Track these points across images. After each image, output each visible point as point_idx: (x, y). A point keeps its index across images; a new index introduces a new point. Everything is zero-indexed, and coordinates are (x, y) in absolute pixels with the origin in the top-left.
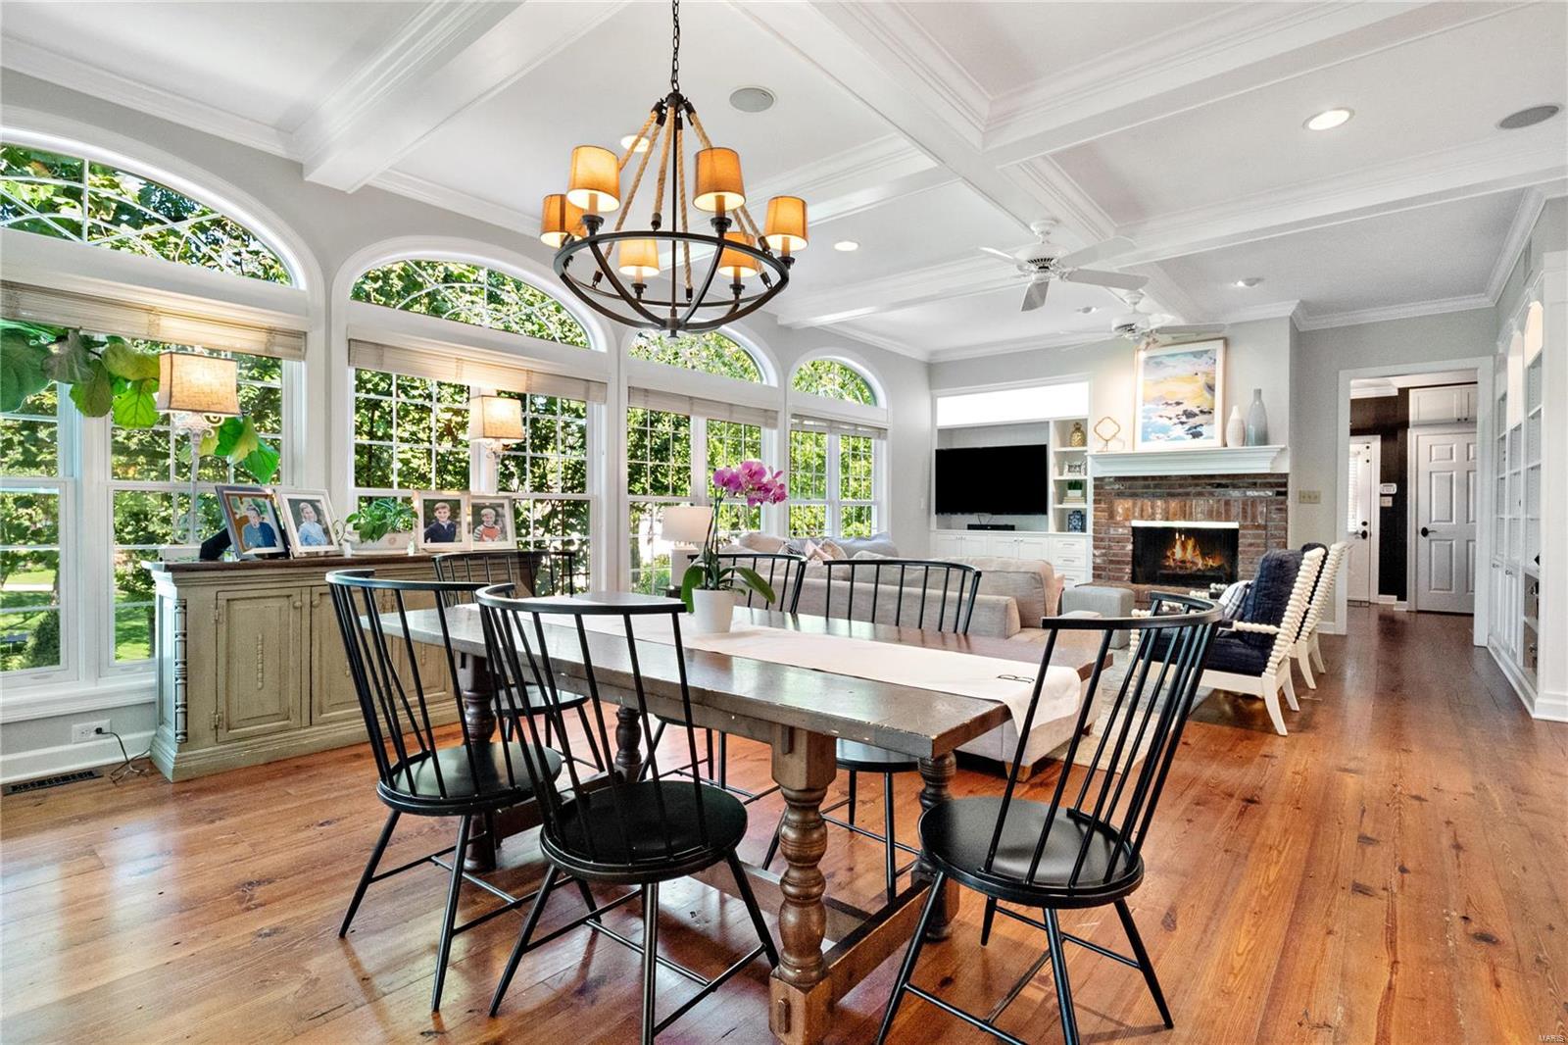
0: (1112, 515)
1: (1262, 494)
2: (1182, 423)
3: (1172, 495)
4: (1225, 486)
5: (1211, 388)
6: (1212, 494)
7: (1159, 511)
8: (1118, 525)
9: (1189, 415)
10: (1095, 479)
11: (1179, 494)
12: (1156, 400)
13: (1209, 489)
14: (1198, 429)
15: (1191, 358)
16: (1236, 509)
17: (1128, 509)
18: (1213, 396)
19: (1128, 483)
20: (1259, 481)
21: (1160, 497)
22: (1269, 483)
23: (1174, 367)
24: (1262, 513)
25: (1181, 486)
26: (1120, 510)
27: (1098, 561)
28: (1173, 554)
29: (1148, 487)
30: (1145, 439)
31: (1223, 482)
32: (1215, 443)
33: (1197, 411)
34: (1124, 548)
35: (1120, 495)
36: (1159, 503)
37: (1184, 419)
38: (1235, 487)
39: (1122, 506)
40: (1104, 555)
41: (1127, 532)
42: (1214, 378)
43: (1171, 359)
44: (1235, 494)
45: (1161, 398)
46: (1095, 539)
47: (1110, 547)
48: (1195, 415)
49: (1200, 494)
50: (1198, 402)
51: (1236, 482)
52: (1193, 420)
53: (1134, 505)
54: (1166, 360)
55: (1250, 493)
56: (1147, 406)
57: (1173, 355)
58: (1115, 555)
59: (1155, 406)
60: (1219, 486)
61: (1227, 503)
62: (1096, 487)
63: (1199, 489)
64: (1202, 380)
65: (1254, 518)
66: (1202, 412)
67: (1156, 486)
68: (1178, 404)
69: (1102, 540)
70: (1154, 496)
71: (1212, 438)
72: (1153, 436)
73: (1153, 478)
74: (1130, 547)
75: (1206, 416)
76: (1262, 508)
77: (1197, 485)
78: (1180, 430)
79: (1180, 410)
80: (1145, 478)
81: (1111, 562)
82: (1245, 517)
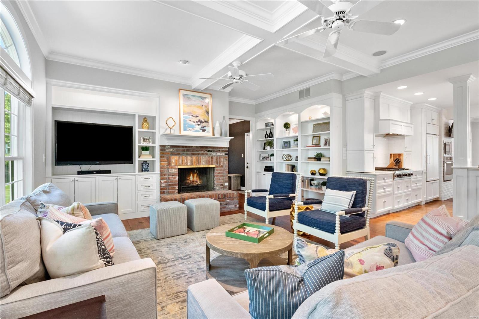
0: (169, 163)
1: (221, 154)
2: (199, 125)
3: (193, 154)
4: (211, 151)
5: (208, 113)
6: (207, 154)
7: (189, 161)
8: (172, 168)
9: (201, 122)
10: (161, 146)
11: (196, 154)
12: (189, 113)
13: (206, 152)
14: (204, 128)
15: (200, 99)
16: (215, 160)
17: (177, 160)
18: (208, 116)
19: (176, 149)
20: (220, 150)
21: (189, 155)
22: (224, 150)
23: (195, 101)
24: (222, 161)
25: (196, 151)
26: (173, 161)
27: (163, 185)
28: (190, 179)
29: (184, 151)
30: (185, 130)
31: (210, 149)
32: (210, 134)
33: (203, 120)
34: (175, 178)
35: (173, 154)
36: (189, 158)
37: (199, 123)
38: (214, 152)
39: (174, 159)
40: (166, 182)
41: (177, 171)
42: (208, 109)
43: (193, 97)
44: (214, 154)
45: (190, 113)
46: (161, 175)
47: (169, 178)
48: (203, 122)
49: (203, 154)
50: (203, 117)
51: (214, 150)
52: (202, 124)
53: (179, 158)
54: (191, 97)
55: (219, 154)
56: (185, 115)
57: (194, 96)
58: (171, 182)
59: (188, 116)
60: (209, 151)
61: (212, 158)
62: (161, 150)
63: (203, 152)
64: (204, 109)
65: (220, 164)
66: (205, 121)
67: (187, 150)
68: (197, 116)
69: (165, 175)
70: (187, 155)
71: (209, 132)
72: (188, 129)
73: (186, 147)
74: (177, 177)
75: (207, 123)
76: (222, 160)
77: (202, 150)
78: (198, 128)
79: (197, 119)
80: (183, 147)
81: (170, 185)
82: (217, 163)
